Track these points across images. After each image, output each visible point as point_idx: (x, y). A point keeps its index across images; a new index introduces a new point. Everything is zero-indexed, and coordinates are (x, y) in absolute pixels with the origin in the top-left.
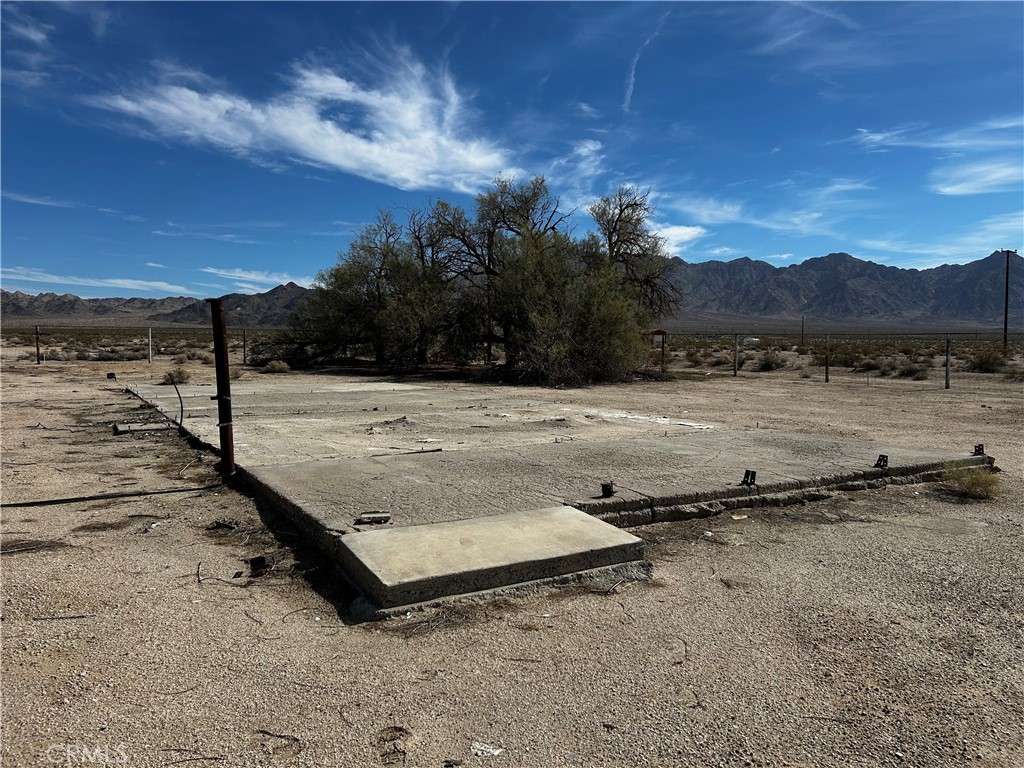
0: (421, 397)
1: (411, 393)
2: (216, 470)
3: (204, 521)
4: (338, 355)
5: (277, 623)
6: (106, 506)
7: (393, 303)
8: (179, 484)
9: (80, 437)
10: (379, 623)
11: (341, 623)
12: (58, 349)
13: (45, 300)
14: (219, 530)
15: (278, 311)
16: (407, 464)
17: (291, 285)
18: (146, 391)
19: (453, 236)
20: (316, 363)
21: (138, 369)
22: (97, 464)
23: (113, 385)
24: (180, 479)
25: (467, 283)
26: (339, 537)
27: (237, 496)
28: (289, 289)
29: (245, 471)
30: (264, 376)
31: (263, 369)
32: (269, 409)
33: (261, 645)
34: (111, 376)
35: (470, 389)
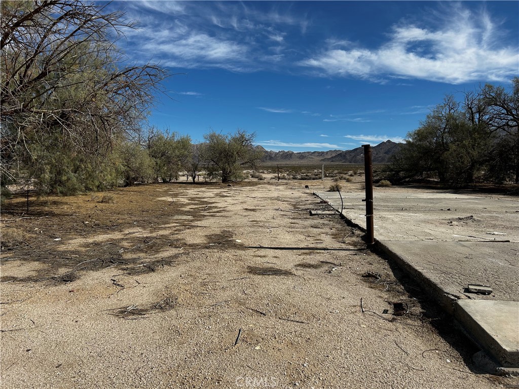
0: (476, 203)
1: (468, 201)
2: (362, 240)
3: (360, 271)
4: (417, 178)
5: (419, 356)
6: (310, 254)
7: (453, 147)
8: (344, 246)
9: (296, 215)
10: (501, 378)
11: (467, 370)
12: (286, 175)
13: (281, 153)
14: (369, 278)
15: (381, 155)
16: (488, 250)
17: (389, 141)
18: (323, 194)
19: (496, 105)
20: (405, 182)
21: (318, 184)
22: (304, 230)
23: (308, 191)
24: (344, 243)
25: (505, 133)
26: (455, 300)
27: (376, 257)
28: (388, 143)
29: (380, 243)
30: (378, 188)
31: (377, 184)
32: (384, 206)
33: (411, 373)
34: (307, 187)
35: (509, 199)
